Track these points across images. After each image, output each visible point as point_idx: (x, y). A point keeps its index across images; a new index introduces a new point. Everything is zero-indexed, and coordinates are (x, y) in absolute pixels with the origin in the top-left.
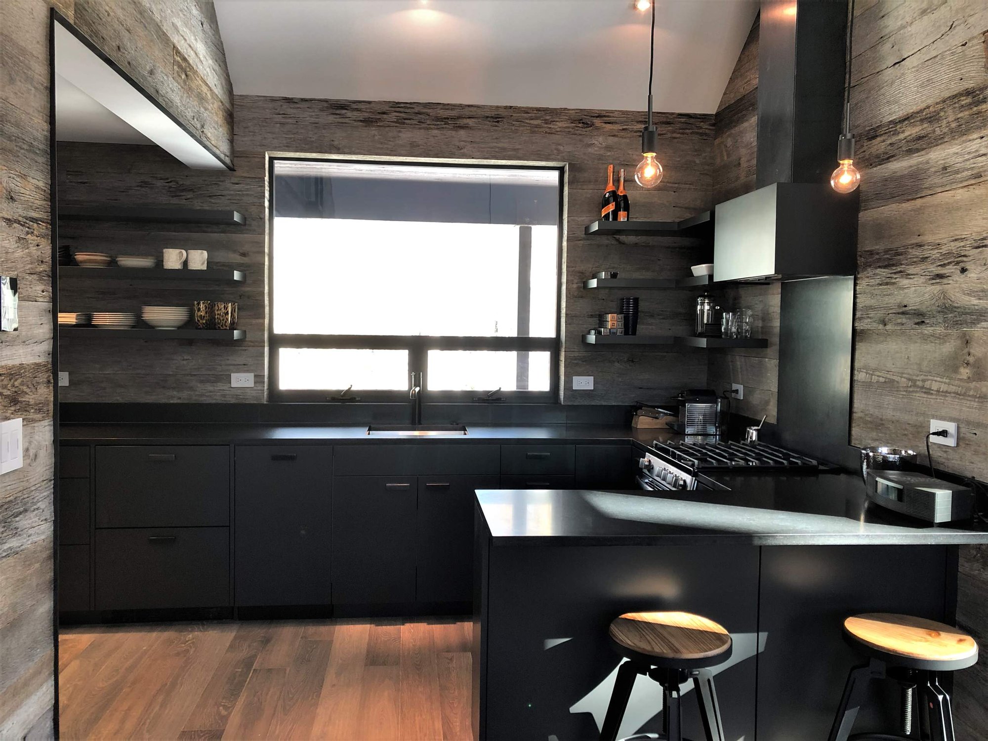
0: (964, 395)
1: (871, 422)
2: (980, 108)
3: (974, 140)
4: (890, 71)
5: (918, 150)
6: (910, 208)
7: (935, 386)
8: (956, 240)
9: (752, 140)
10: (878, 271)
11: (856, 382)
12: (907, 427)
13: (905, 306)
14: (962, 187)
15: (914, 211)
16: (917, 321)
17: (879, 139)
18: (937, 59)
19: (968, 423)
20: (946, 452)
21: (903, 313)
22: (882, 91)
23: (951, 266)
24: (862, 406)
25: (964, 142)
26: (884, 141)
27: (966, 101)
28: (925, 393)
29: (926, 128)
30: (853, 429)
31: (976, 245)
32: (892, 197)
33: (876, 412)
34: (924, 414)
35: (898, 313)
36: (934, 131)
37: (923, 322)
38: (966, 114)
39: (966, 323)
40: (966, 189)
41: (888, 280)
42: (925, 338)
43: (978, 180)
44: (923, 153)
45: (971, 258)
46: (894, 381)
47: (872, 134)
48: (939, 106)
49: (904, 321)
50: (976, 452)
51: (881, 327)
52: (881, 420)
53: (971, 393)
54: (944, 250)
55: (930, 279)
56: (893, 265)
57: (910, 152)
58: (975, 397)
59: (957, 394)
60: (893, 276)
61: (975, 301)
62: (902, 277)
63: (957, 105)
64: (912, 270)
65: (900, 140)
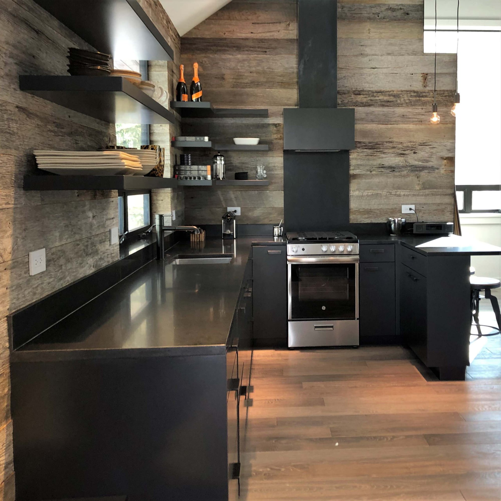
0: (418, 195)
1: (363, 211)
2: (420, 98)
3: (418, 109)
4: (368, 70)
5: (388, 106)
6: (384, 127)
7: (402, 193)
8: (411, 142)
9: (239, 67)
10: (365, 150)
11: (351, 197)
12: (388, 210)
13: (383, 165)
14: (413, 124)
15: (387, 129)
16: (391, 170)
17: (362, 96)
18: (397, 75)
19: (420, 204)
20: (409, 216)
21: (382, 167)
22: (364, 77)
23: (409, 151)
24: (356, 206)
25: (414, 108)
26: (366, 98)
27: (413, 94)
28: (397, 196)
29: (392, 99)
30: (351, 216)
31: (420, 145)
32: (372, 121)
33: (367, 207)
34: (397, 204)
35: (379, 167)
36: (397, 101)
37: (394, 171)
38: (414, 99)
39: (417, 171)
40: (415, 125)
41: (372, 154)
42: (395, 176)
43: (420, 123)
44: (391, 107)
45: (418, 149)
46: (378, 193)
47: (357, 92)
48: (401, 93)
49: (383, 170)
50: (424, 213)
51: (369, 173)
52: (371, 209)
53: (421, 194)
54: (405, 145)
55: (397, 155)
56: (375, 148)
57: (383, 106)
58: (423, 195)
59: (414, 195)
60: (375, 152)
61: (420, 163)
62: (381, 153)
63: (409, 95)
64: (386, 151)
65: (377, 100)
